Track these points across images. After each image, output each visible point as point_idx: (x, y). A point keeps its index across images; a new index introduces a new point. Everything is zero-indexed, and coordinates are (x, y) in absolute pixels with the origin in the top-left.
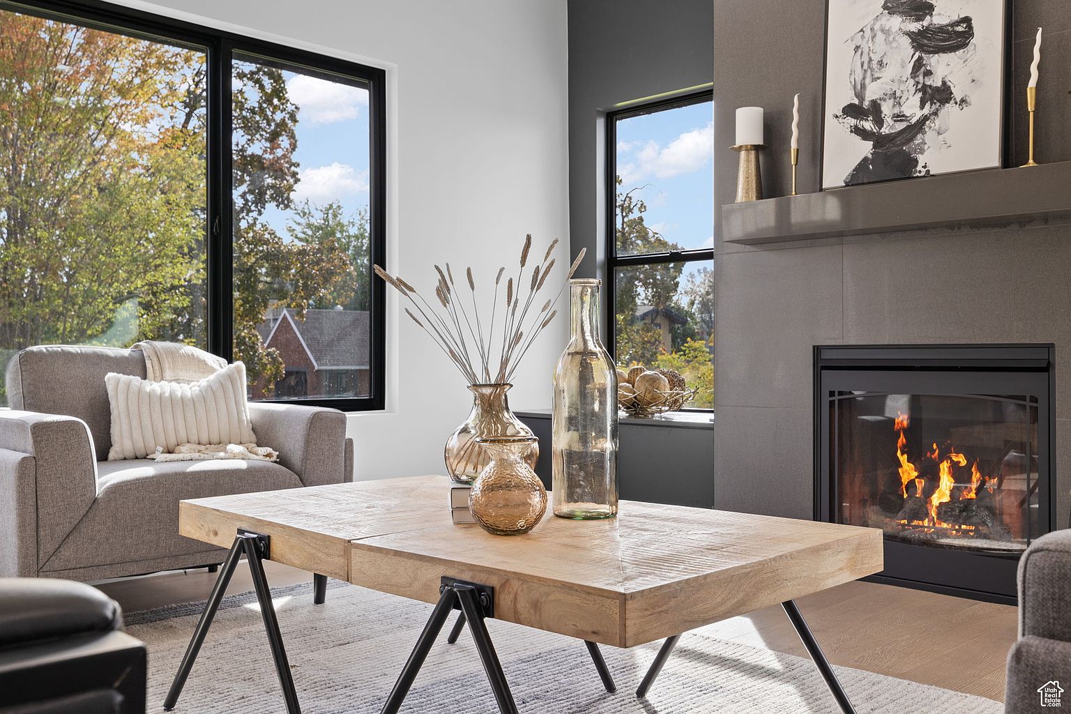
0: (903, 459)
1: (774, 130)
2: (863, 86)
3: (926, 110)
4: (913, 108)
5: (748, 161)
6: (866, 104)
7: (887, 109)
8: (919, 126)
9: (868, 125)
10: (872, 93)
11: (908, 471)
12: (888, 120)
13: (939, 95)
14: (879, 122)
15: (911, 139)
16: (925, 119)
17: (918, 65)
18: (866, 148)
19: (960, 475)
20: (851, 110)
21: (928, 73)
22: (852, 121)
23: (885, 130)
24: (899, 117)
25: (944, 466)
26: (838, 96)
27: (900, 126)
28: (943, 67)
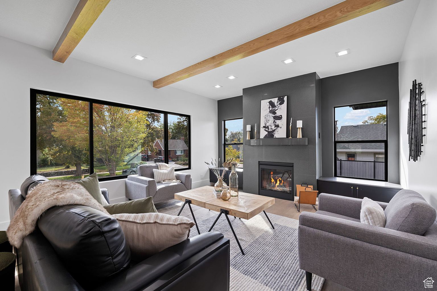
0: (272, 178)
1: (252, 128)
2: (266, 124)
3: (275, 128)
4: (273, 128)
5: (248, 133)
6: (266, 126)
7: (270, 127)
8: (274, 130)
9: (267, 129)
10: (267, 125)
11: (273, 180)
12: (270, 129)
13: (277, 126)
14: (269, 129)
15: (273, 132)
16: (275, 129)
17: (274, 121)
18: (267, 133)
19: (280, 181)
20: (264, 127)
21: (276, 123)
22: (265, 129)
23: (269, 130)
24: (271, 129)
25: (278, 180)
26: (262, 125)
27: (272, 130)
28: (278, 122)
